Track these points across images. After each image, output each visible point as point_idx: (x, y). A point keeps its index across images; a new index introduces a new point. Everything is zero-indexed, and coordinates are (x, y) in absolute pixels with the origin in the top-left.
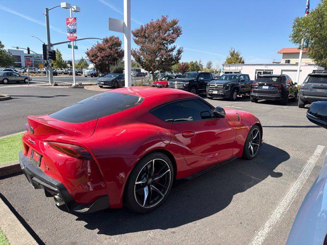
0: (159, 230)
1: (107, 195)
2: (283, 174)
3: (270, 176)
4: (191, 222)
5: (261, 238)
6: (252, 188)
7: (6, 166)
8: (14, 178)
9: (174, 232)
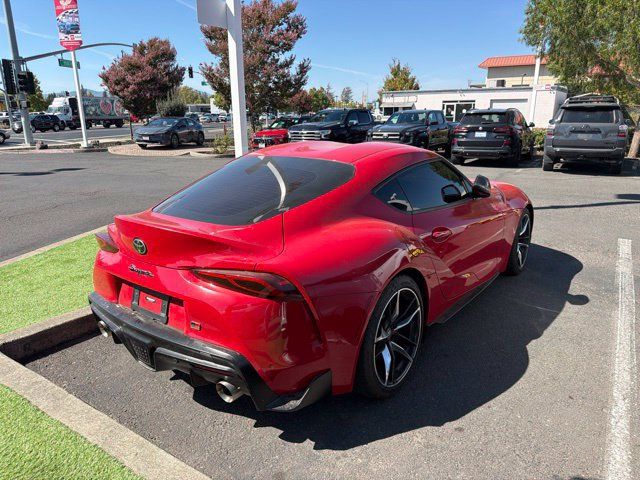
0: (429, 428)
1: (329, 370)
2: (589, 296)
3: (567, 304)
4: (480, 405)
5: (622, 421)
6: (550, 328)
7: (47, 327)
8: (70, 352)
9: (460, 430)
